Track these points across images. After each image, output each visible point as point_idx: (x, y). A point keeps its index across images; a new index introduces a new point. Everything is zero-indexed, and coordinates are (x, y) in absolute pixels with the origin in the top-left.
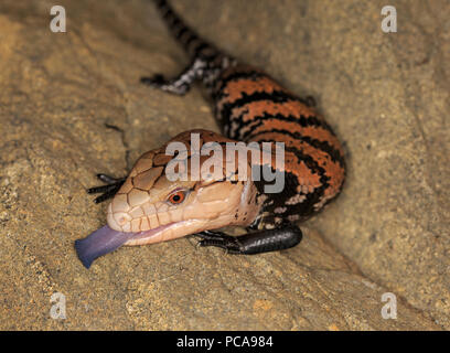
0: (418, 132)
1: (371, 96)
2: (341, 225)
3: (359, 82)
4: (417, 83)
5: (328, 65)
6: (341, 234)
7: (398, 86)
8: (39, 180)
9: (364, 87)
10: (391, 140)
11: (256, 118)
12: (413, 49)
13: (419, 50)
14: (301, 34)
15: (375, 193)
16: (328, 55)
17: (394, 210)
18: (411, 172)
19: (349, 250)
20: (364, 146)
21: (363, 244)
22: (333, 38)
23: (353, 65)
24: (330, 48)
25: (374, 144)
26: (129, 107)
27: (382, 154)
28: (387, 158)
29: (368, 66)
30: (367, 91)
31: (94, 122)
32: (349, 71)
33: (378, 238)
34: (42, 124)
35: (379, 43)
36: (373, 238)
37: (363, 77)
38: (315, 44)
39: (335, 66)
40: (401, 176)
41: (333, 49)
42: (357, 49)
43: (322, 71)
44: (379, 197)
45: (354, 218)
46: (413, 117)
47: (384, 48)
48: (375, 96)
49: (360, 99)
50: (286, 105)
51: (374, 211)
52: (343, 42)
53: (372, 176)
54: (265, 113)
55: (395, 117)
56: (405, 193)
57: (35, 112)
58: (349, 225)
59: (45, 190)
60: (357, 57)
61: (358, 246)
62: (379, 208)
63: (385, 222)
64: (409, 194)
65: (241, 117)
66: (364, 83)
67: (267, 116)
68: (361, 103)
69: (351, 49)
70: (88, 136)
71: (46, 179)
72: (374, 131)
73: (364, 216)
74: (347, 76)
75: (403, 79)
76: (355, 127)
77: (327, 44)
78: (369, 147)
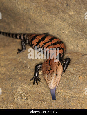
0: (70, 25)
1: (55, 24)
2: (69, 47)
3: (52, 24)
4: (61, 16)
5: (43, 24)
6: (71, 49)
7: (59, 20)
8: (25, 87)
9: (53, 24)
10: (66, 29)
11: (43, 46)
12: (55, 11)
13: (56, 11)
14: (33, 22)
15: (71, 39)
16: (42, 23)
17: (77, 39)
18: (75, 32)
19: (75, 51)
20: (62, 33)
21: (76, 48)
22: (40, 20)
23: (48, 22)
24: (41, 22)
25: (63, 31)
26: (21, 60)
27: (66, 32)
28: (68, 32)
29: (51, 20)
30: (54, 24)
31: (20, 69)
32: (48, 23)
33: (78, 46)
34: (13, 76)
35: (49, 15)
36: (77, 46)
37: (51, 22)
38: (37, 23)
39: (45, 24)
40: (73, 34)
41: (42, 21)
42: (46, 19)
43: (43, 26)
44: (72, 39)
45: (70, 45)
46: (66, 23)
47: (51, 15)
48: (56, 24)
49: (54, 26)
50: (45, 39)
51: (73, 42)
52: (43, 19)
53: (68, 37)
54: (43, 44)
55: (63, 25)
56: (77, 36)
57: (10, 76)
58: (71, 47)
59: (28, 88)
60: (47, 20)
61: (76, 49)
62: (74, 41)
63: (77, 42)
64: (77, 35)
65: (39, 47)
66: (52, 23)
67: (44, 44)
68: (55, 27)
69: (45, 19)
70: (22, 72)
71: (26, 87)
72: (61, 29)
73: (72, 44)
74: (48, 24)
75: (59, 18)
76: (57, 31)
77: (40, 21)
78: (63, 33)
